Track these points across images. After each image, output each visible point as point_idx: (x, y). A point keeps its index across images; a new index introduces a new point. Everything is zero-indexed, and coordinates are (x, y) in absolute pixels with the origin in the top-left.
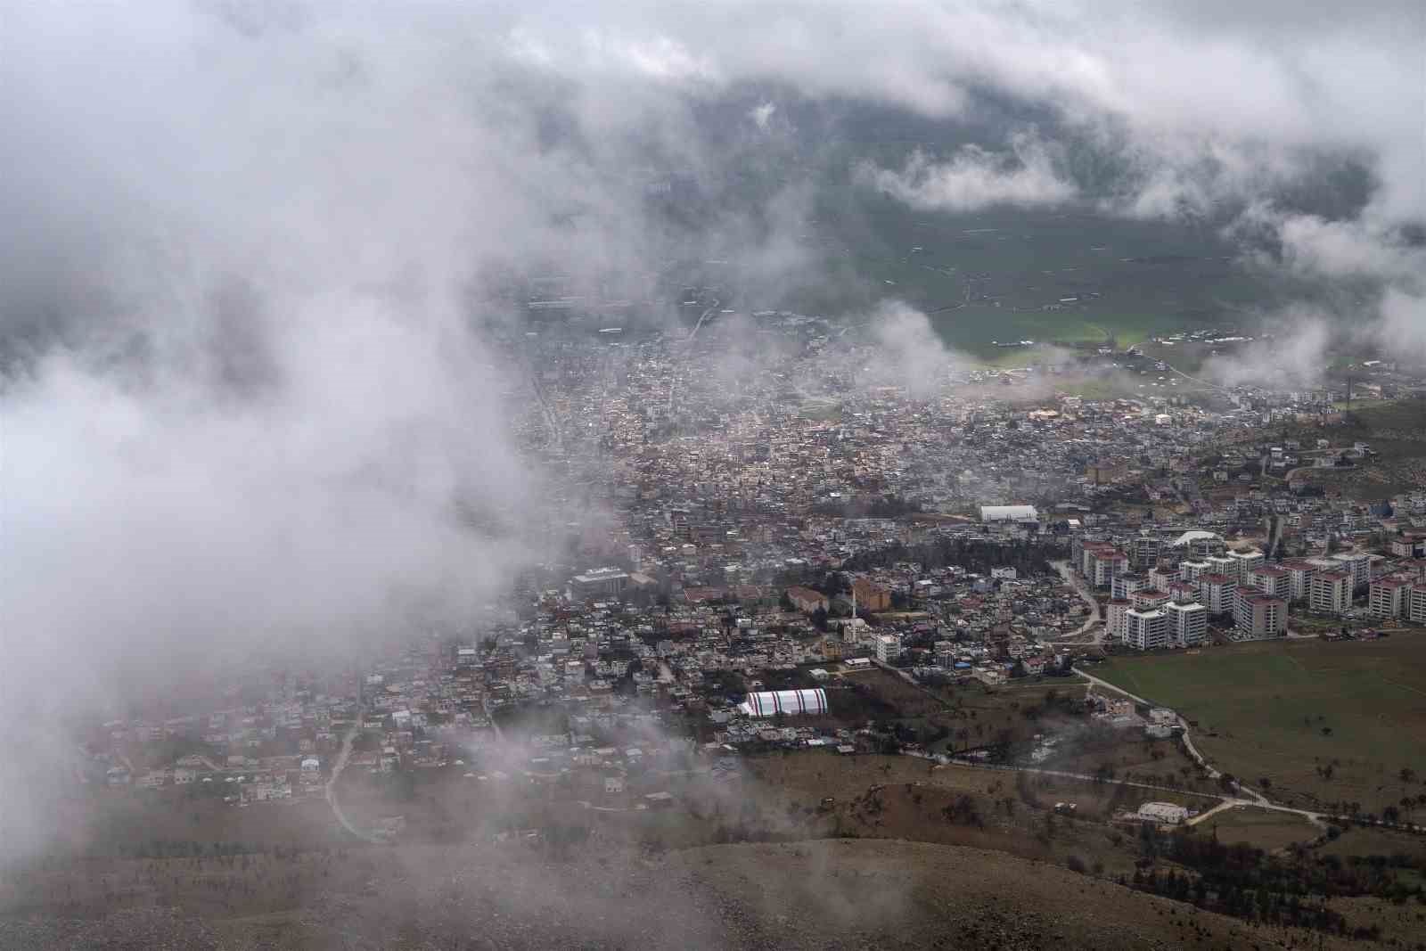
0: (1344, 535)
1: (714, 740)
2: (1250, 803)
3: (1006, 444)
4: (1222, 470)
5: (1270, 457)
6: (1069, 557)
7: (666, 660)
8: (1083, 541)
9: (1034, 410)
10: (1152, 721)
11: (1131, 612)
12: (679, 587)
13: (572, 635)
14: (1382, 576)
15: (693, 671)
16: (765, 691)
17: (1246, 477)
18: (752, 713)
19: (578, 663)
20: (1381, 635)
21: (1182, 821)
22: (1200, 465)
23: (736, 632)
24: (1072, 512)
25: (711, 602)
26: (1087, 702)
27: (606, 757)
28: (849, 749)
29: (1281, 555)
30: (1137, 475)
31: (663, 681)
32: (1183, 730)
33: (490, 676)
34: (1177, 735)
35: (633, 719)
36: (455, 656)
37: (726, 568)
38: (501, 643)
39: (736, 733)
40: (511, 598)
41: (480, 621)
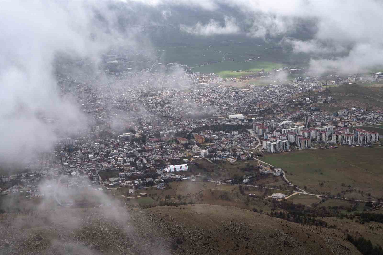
0: (326, 121)
1: (158, 178)
2: (301, 193)
3: (235, 98)
4: (293, 104)
5: (306, 100)
6: (253, 128)
7: (145, 157)
8: (256, 123)
9: (242, 89)
10: (275, 171)
11: (269, 142)
12: (148, 138)
13: (119, 151)
14: (336, 132)
15: (152, 160)
16: (172, 165)
17: (299, 106)
18: (168, 171)
19: (121, 158)
20: (336, 148)
21: (283, 198)
22: (287, 103)
23: (163, 150)
24: (253, 116)
25: (156, 142)
26: (258, 167)
27: (129, 183)
28: (194, 180)
29: (309, 127)
30: (270, 106)
31: (144, 163)
32: (283, 174)
33: (97, 162)
34: (282, 175)
35: (136, 173)
36: (88, 157)
37: (161, 132)
38: (100, 153)
39: (164, 176)
40: (103, 141)
41: (94, 148)
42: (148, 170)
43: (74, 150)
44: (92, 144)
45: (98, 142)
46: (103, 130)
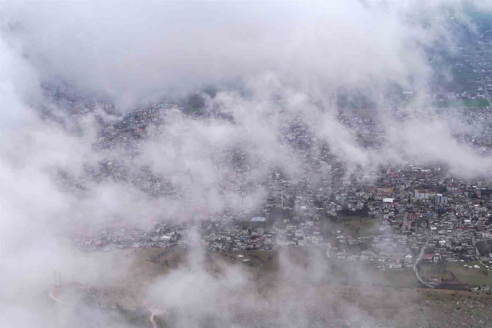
33: (475, 230)
36: (463, 222)
38: (480, 219)
40: (485, 202)
41: (473, 211)
43: (446, 211)
44: (471, 205)
45: (479, 202)
46: (487, 187)
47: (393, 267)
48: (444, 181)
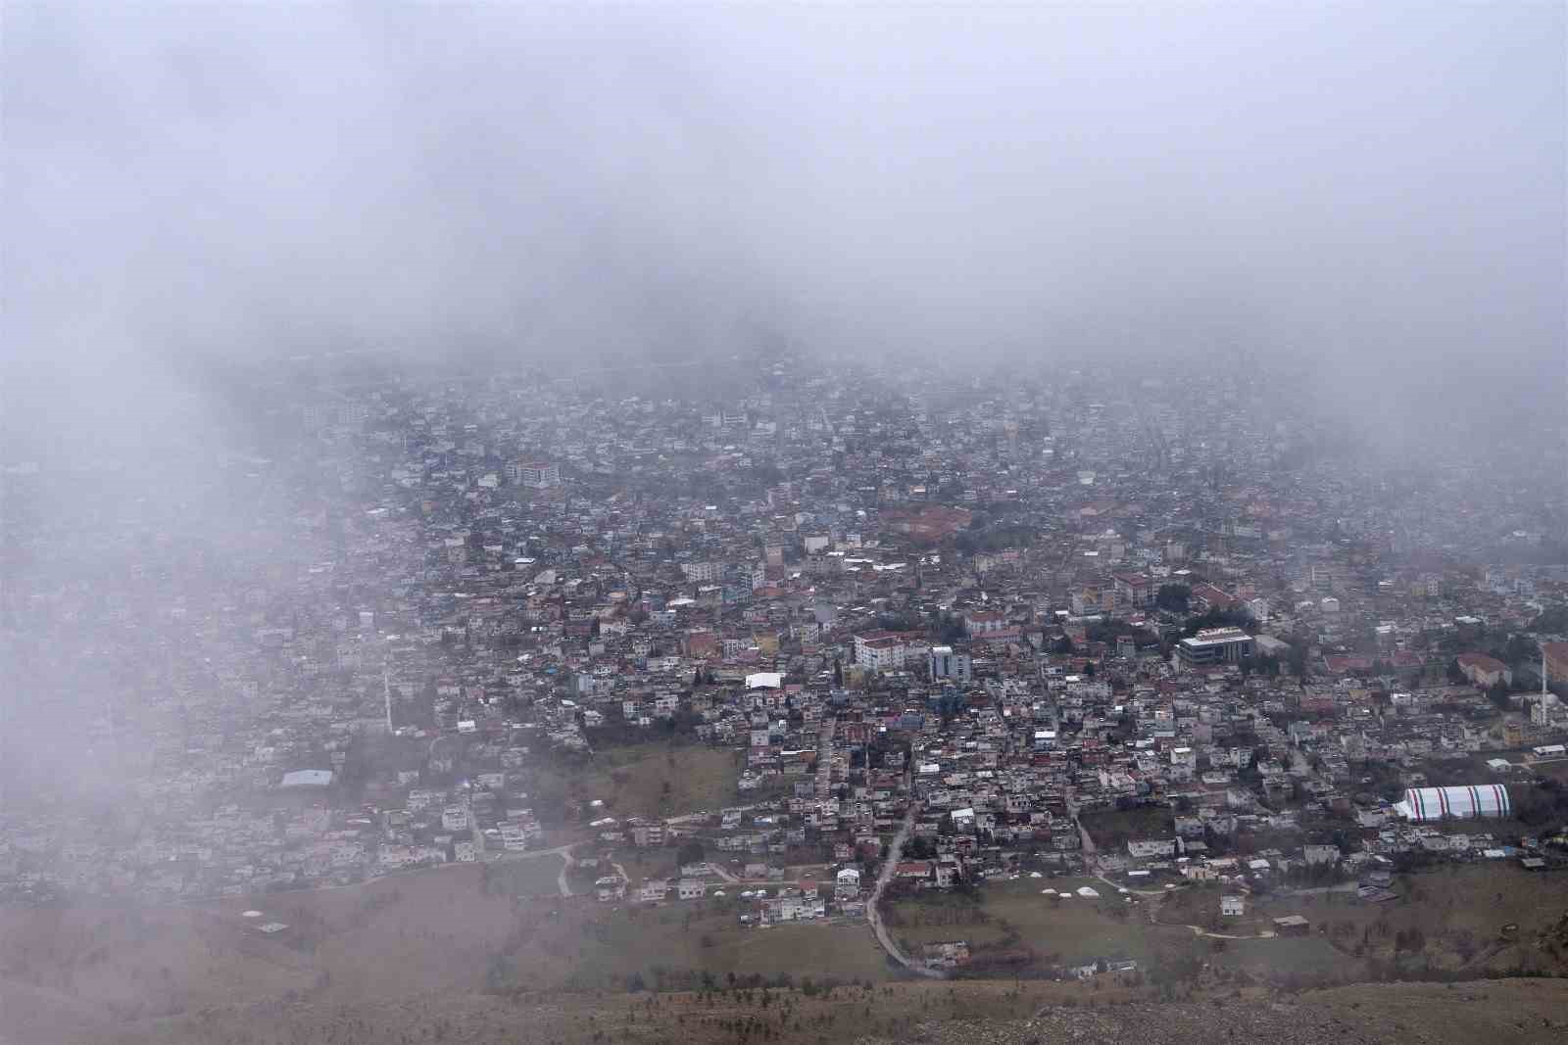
1: (1363, 850)
7: (1301, 747)
12: (1317, 653)
13: (1178, 714)
15: (1334, 760)
16: (1431, 786)
18: (1411, 815)
19: (1188, 750)
25: (1358, 673)
27: (1223, 870)
28: (1539, 862)
31: (1297, 774)
33: (1075, 764)
35: (1259, 822)
36: (1031, 740)
37: (1378, 629)
38: (1089, 724)
39: (1391, 840)
40: (1102, 666)
41: (1063, 697)
42: (1315, 807)
43: (966, 706)
44: (1052, 678)
45: (1081, 667)
46: (1104, 613)
47: (795, 914)
48: (954, 599)
